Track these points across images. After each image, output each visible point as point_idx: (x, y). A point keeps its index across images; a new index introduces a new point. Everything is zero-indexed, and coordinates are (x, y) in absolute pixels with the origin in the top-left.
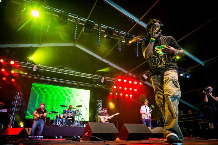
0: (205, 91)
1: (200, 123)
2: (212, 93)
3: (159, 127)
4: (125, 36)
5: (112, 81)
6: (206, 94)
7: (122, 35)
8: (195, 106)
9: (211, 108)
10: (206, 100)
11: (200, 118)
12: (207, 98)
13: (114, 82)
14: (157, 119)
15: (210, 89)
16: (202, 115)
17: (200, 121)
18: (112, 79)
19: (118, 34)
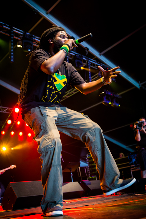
0: (137, 125)
1: (132, 171)
2: (145, 128)
3: (73, 181)
4: (21, 37)
5: (4, 111)
6: (138, 129)
7: (17, 35)
8: (129, 147)
9: (143, 150)
10: (138, 138)
11: (132, 164)
12: (139, 136)
13: (9, 114)
14: (71, 170)
15: (142, 123)
16: (134, 160)
17: (132, 169)
18: (5, 109)
19: (9, 32)
